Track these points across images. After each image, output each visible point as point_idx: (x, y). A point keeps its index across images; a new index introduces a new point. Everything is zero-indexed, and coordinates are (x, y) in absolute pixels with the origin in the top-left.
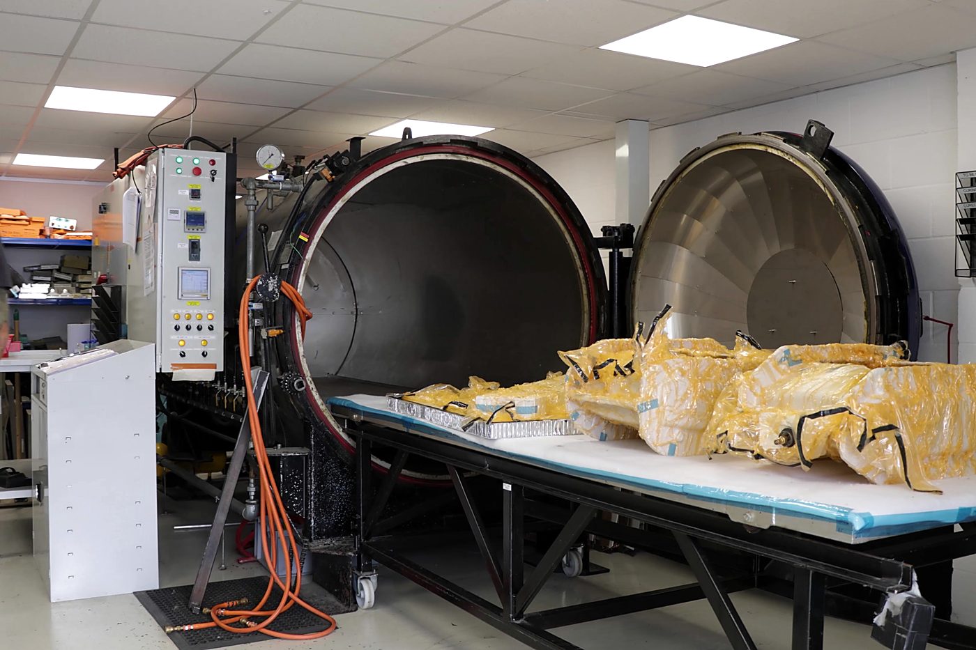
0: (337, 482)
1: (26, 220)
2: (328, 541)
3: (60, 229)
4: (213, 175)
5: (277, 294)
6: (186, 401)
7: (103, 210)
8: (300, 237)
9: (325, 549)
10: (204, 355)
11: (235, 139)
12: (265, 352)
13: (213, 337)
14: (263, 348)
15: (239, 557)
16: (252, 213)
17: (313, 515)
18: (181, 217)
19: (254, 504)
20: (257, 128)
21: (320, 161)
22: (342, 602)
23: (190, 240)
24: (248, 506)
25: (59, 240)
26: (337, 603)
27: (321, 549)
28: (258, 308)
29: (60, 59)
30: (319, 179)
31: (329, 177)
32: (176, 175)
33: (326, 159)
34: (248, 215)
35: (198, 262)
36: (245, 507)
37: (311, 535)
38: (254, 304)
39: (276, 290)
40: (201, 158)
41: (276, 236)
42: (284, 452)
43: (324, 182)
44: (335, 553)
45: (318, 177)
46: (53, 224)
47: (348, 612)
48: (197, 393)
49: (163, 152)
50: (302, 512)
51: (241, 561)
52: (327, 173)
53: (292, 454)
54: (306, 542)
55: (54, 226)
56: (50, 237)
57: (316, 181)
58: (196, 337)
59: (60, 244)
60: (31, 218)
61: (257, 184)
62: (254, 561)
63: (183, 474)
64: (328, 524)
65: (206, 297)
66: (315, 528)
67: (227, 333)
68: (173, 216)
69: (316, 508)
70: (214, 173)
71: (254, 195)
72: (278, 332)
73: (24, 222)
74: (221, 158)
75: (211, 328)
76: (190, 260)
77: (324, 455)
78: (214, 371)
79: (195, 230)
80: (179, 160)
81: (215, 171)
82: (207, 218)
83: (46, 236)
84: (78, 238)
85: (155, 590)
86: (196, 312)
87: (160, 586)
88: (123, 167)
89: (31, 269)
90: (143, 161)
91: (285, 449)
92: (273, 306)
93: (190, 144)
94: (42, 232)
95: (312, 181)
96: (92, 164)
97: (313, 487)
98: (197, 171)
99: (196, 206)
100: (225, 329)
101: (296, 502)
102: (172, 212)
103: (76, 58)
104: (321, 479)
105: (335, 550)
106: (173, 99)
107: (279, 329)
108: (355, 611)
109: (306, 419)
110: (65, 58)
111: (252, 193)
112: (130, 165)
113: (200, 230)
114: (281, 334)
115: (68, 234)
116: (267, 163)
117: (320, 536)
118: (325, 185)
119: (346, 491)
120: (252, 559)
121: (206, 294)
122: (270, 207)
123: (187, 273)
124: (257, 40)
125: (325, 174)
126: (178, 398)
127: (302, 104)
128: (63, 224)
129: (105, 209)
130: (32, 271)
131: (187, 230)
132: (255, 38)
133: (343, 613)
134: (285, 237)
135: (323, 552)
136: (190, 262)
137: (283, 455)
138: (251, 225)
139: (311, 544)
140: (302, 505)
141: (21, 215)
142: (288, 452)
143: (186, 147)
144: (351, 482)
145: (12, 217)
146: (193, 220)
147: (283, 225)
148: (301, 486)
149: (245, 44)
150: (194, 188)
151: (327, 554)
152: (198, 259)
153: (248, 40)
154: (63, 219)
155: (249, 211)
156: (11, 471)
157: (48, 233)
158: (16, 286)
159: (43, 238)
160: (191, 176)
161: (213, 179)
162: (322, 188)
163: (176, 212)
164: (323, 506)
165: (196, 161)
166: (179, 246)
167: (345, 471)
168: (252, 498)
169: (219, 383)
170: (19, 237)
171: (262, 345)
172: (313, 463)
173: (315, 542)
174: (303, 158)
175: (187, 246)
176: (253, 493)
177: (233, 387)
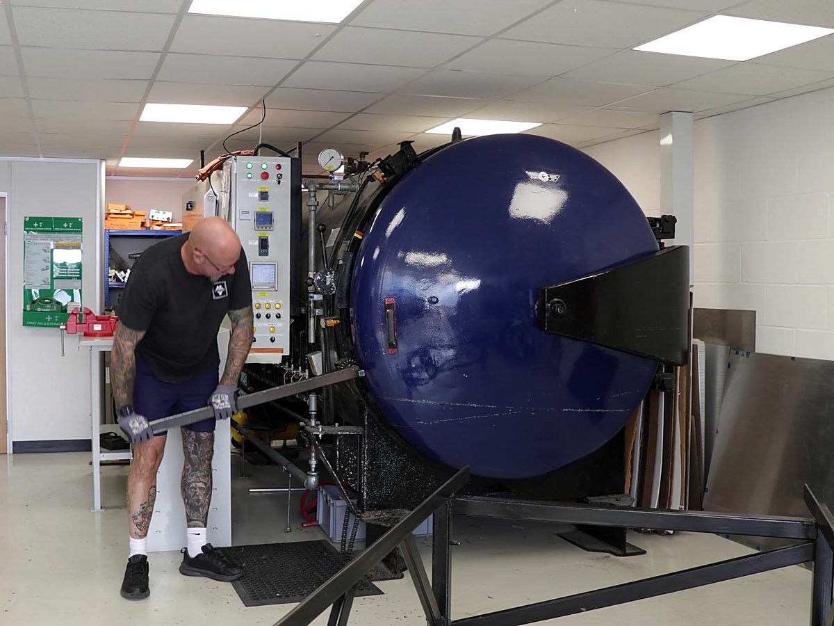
0: (388, 459)
1: (131, 214)
2: (379, 513)
3: (158, 221)
4: (279, 178)
5: (334, 288)
6: (260, 378)
7: (189, 208)
8: (356, 235)
9: (375, 520)
10: (272, 340)
11: (300, 143)
12: (325, 340)
13: (280, 324)
14: (322, 335)
15: (303, 521)
16: (313, 212)
17: (366, 489)
18: (252, 217)
19: (314, 476)
20: (323, 130)
21: (374, 164)
22: (390, 569)
23: (260, 237)
24: (309, 478)
25: (157, 231)
26: (386, 570)
27: (372, 520)
28: (319, 299)
29: (148, 82)
30: (373, 180)
31: (381, 179)
32: (247, 180)
33: (379, 162)
34: (310, 215)
35: (267, 257)
36: (307, 478)
37: (363, 507)
38: (315, 296)
39: (333, 284)
40: (267, 163)
41: (335, 232)
42: (340, 431)
43: (377, 183)
44: (384, 524)
45: (371, 179)
46: (153, 216)
47: (394, 579)
48: (269, 372)
49: (236, 159)
50: (356, 486)
51: (305, 525)
52: (379, 175)
53: (348, 433)
54: (359, 513)
55: (154, 218)
56: (149, 228)
57: (370, 182)
58: (266, 324)
59: (158, 234)
60: (134, 212)
61: (318, 186)
62: (316, 525)
63: (258, 443)
64: (380, 497)
65: (274, 289)
66: (367, 501)
67: (293, 321)
68: (244, 216)
69: (368, 483)
70: (280, 177)
71: (315, 196)
72: (335, 322)
73: (129, 216)
74: (286, 162)
75: (278, 316)
76: (260, 255)
77: (376, 434)
78: (281, 355)
79: (264, 229)
80: (249, 166)
81: (281, 175)
82: (274, 217)
83: (147, 228)
84: (173, 229)
85: (228, 548)
86: (265, 301)
87: (232, 544)
88: (203, 173)
89: (135, 256)
90: (219, 167)
91: (342, 428)
92: (332, 297)
93: (259, 150)
94: (143, 224)
95: (366, 183)
96: (183, 163)
97: (366, 463)
98: (265, 176)
99: (266, 207)
100: (291, 317)
101: (351, 476)
102: (244, 212)
103: (161, 81)
104: (374, 456)
105: (385, 521)
106: (245, 109)
107: (336, 319)
108: (401, 578)
109: (361, 401)
110: (152, 81)
111: (312, 194)
112: (208, 171)
113: (268, 228)
114: (338, 324)
115: (165, 225)
116: (328, 165)
117: (371, 508)
118: (378, 186)
119: (396, 468)
120: (314, 523)
121: (274, 285)
122: (331, 205)
123: (258, 267)
124: (312, 58)
125: (377, 176)
126: (254, 375)
127: (362, 108)
128: (161, 216)
129: (191, 206)
130: (136, 258)
131: (257, 228)
132: (310, 57)
133: (391, 579)
134: (342, 234)
135: (373, 522)
136: (260, 257)
137: (339, 433)
138: (312, 223)
139: (363, 515)
140: (356, 479)
141: (127, 209)
142: (344, 431)
143: (256, 154)
144: (401, 460)
145: (118, 212)
146: (261, 219)
147: (341, 222)
148: (355, 461)
149: (302, 62)
150: (263, 190)
151: (377, 525)
152: (266, 254)
153: (306, 58)
154: (161, 212)
155: (310, 211)
156: (114, 435)
157: (148, 225)
158: (122, 272)
159: (144, 229)
160: (260, 180)
161: (279, 183)
162: (375, 189)
163: (248, 212)
164: (375, 481)
165: (264, 166)
166: (250, 243)
167: (396, 450)
168: (313, 470)
169: (287, 365)
170: (124, 228)
171: (322, 333)
172: (366, 441)
173: (367, 513)
174: (367, 153)
175: (257, 243)
176: (314, 466)
177: (298, 369)
